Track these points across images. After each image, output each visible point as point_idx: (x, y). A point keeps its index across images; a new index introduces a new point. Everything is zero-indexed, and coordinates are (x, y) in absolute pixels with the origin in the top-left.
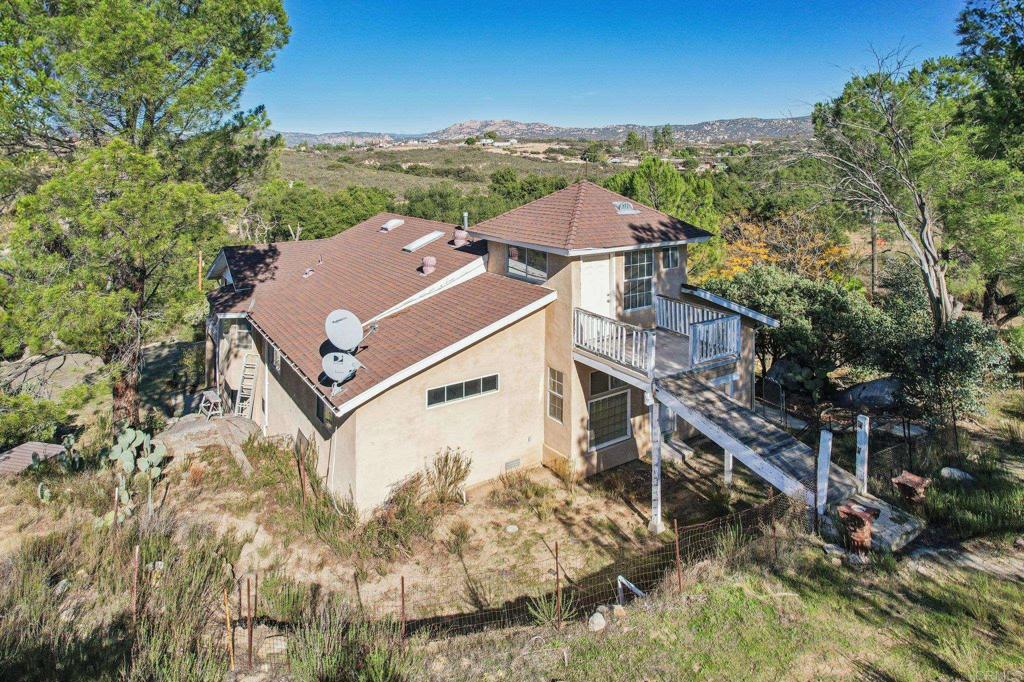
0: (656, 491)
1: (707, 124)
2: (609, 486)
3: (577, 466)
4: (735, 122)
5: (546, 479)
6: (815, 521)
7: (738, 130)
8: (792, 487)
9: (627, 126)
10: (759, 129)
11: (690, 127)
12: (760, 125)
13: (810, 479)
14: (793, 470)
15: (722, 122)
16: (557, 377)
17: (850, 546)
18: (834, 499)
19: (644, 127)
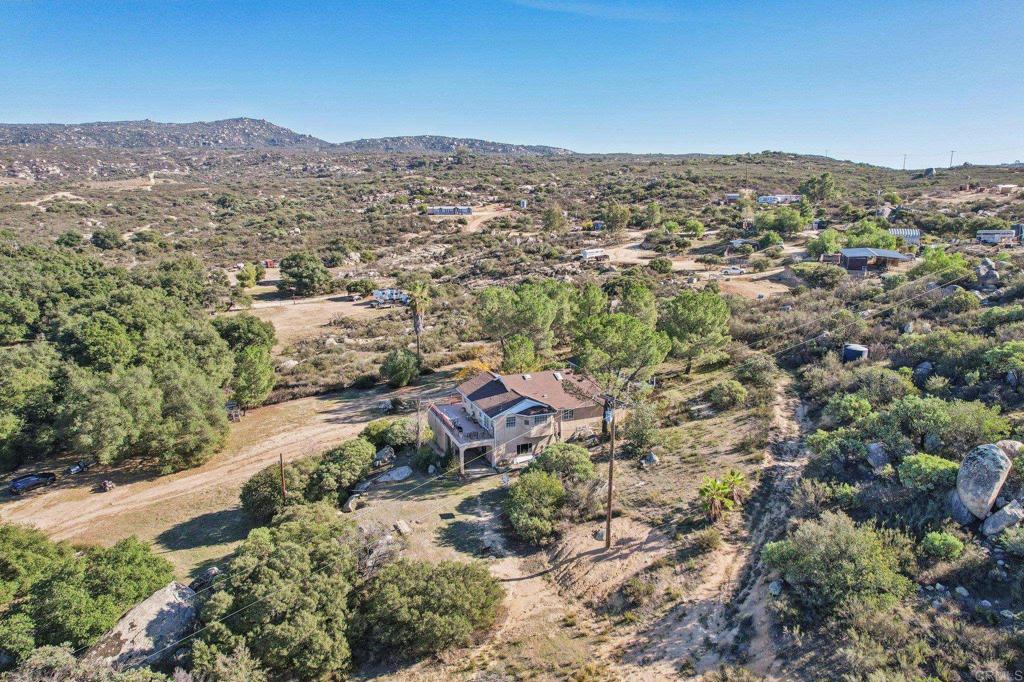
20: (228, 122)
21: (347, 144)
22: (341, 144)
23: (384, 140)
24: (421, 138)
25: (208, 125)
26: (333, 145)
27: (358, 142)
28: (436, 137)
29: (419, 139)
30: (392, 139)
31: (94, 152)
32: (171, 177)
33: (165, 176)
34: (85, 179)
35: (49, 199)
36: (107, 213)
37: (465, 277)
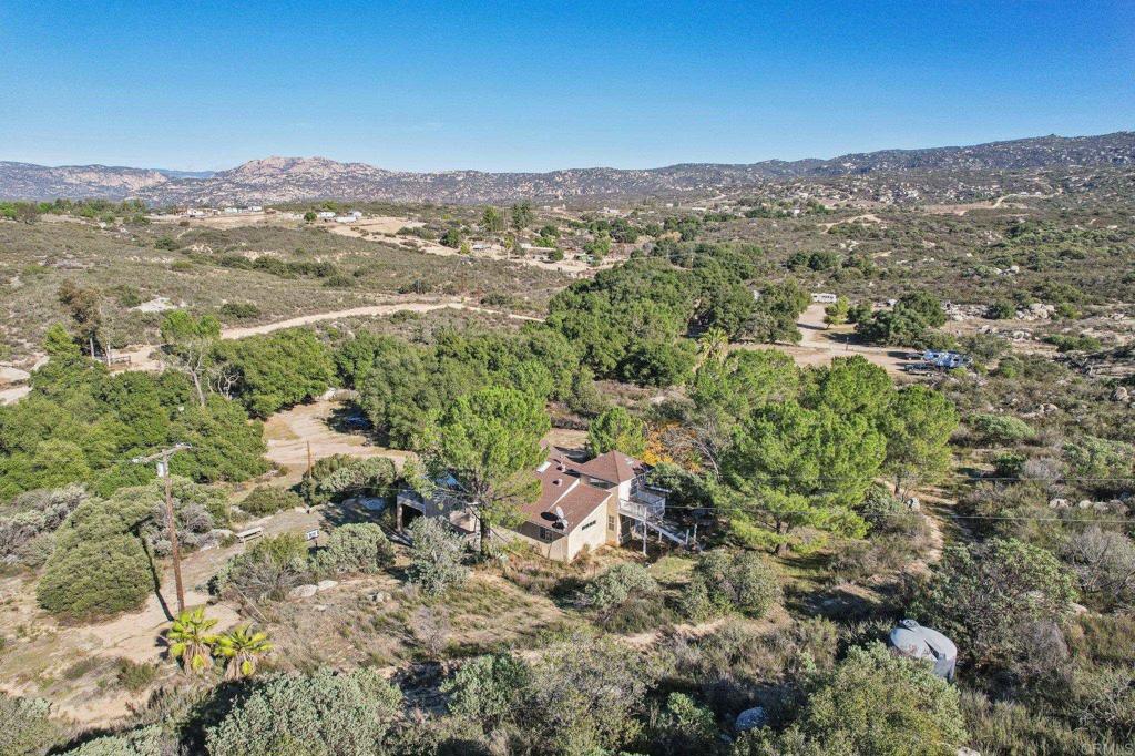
0: (645, 547)
1: (559, 173)
2: (628, 547)
3: (618, 543)
4: (588, 172)
5: (609, 548)
6: (685, 547)
7: (592, 182)
8: (680, 541)
9: (468, 173)
10: (613, 182)
11: (539, 176)
12: (616, 177)
13: (684, 539)
14: (680, 537)
15: (575, 171)
16: (611, 519)
17: (691, 550)
18: (689, 542)
19: (487, 175)
31: (965, 175)
32: (1024, 201)
33: (1016, 200)
34: (936, 203)
35: (850, 221)
36: (875, 236)
37: (1101, 357)
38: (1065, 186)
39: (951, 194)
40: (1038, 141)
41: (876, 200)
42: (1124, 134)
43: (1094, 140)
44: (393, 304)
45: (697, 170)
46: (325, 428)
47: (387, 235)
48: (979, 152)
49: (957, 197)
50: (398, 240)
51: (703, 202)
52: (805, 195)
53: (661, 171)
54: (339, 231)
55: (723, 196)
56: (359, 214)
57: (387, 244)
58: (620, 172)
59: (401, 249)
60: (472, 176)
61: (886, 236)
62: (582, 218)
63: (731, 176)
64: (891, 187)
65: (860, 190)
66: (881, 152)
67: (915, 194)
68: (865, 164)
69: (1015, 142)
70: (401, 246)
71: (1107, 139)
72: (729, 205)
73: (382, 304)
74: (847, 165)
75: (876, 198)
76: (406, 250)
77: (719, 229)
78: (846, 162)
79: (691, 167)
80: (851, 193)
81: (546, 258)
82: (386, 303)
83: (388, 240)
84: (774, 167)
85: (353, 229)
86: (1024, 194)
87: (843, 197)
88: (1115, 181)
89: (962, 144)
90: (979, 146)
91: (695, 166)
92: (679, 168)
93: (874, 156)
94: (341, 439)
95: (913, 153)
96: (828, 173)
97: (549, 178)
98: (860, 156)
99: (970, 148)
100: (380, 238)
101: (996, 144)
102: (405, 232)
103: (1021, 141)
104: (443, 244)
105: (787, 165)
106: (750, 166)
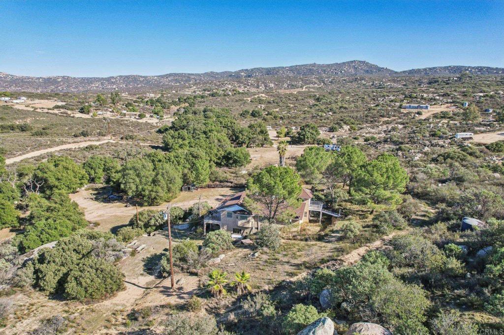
1: (113, 77)
9: (62, 77)
10: (141, 82)
11: (102, 79)
12: (141, 79)
15: (121, 76)
19: (74, 78)
20: (348, 63)
21: (404, 72)
22: (401, 72)
23: (425, 70)
24: (447, 67)
25: (339, 64)
26: (396, 73)
27: (410, 71)
28: (457, 67)
29: (446, 68)
30: (430, 69)
31: (288, 78)
32: (312, 88)
33: (310, 87)
34: (281, 89)
35: (256, 97)
36: (269, 103)
37: (380, 142)
38: (324, 82)
39: (285, 85)
40: (310, 65)
41: (258, 88)
42: (337, 64)
43: (328, 65)
44: (78, 142)
45: (179, 76)
46: (96, 202)
47: (48, 109)
48: (292, 69)
49: (288, 87)
50: (56, 111)
51: (187, 90)
52: (230, 86)
53: (162, 77)
54: (17, 107)
55: (195, 87)
56: (25, 98)
57: (51, 114)
58: (144, 77)
59: (60, 116)
60: (66, 79)
61: (274, 102)
62: (138, 98)
63: (194, 79)
64: (263, 83)
65: (251, 84)
66: (255, 69)
67: (272, 85)
68: (250, 74)
69: (303, 65)
70: (60, 114)
71: (332, 65)
72: (199, 91)
73: (73, 143)
74: (242, 74)
75: (258, 87)
76: (63, 116)
77: (204, 102)
78: (241, 72)
79: (176, 75)
80: (248, 86)
81: (137, 117)
82: (75, 142)
83: (50, 111)
84: (212, 75)
85: (26, 106)
86: (311, 85)
87: (245, 87)
88: (339, 81)
89: (284, 66)
90: (291, 67)
91: (178, 74)
92: (170, 75)
93: (252, 70)
94: (110, 206)
95: (267, 69)
96: (236, 77)
97: (108, 80)
98: (247, 70)
99: (287, 67)
100: (46, 111)
101: (296, 66)
102: (57, 107)
103: (305, 65)
104: (81, 112)
105: (217, 74)
106: (202, 74)
